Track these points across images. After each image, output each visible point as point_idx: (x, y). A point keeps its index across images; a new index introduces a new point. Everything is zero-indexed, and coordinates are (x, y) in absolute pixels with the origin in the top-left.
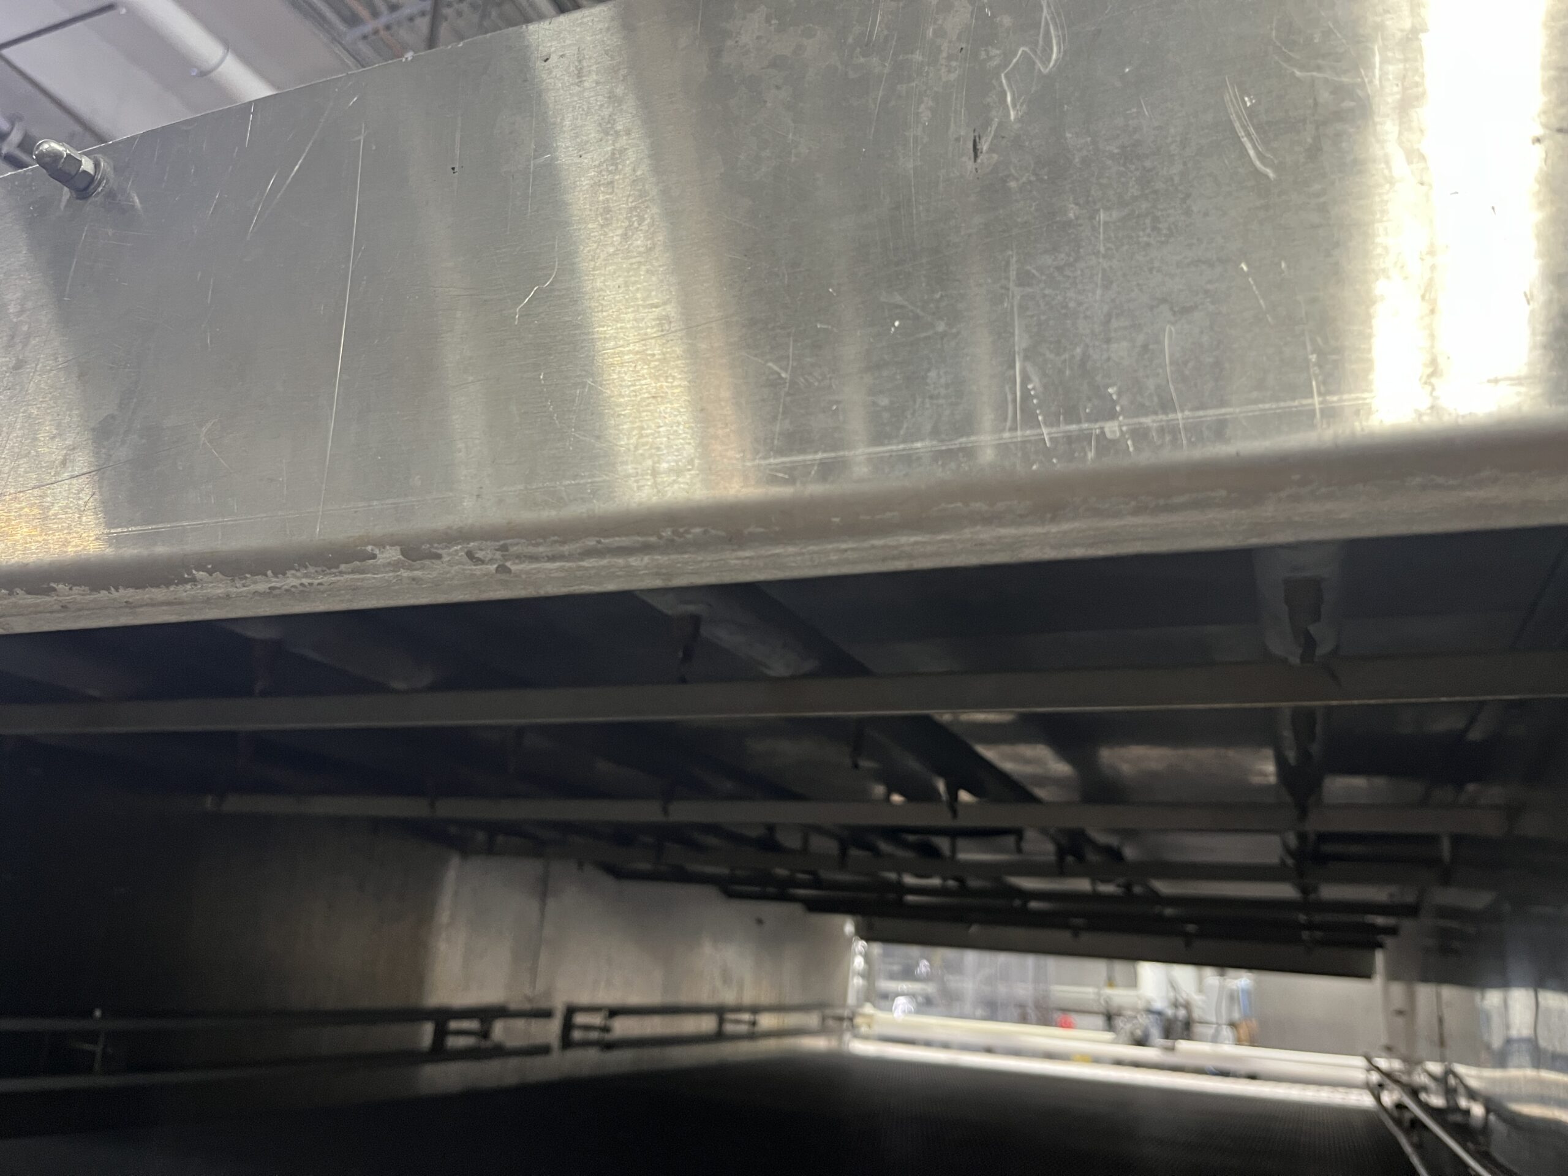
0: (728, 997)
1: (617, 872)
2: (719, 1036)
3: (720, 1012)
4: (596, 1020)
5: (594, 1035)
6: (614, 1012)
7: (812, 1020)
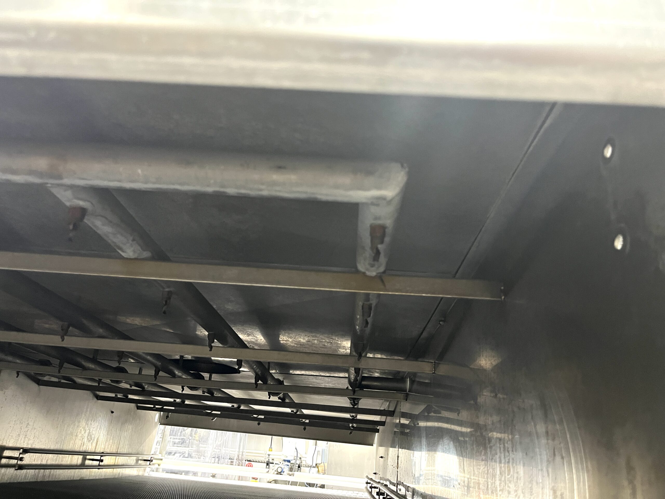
0: (90, 447)
1: (39, 382)
2: (82, 466)
3: (84, 454)
4: (16, 454)
5: (14, 462)
6: (26, 451)
7: (131, 460)
